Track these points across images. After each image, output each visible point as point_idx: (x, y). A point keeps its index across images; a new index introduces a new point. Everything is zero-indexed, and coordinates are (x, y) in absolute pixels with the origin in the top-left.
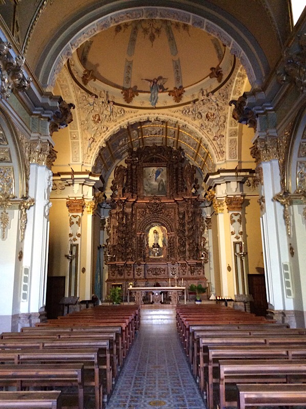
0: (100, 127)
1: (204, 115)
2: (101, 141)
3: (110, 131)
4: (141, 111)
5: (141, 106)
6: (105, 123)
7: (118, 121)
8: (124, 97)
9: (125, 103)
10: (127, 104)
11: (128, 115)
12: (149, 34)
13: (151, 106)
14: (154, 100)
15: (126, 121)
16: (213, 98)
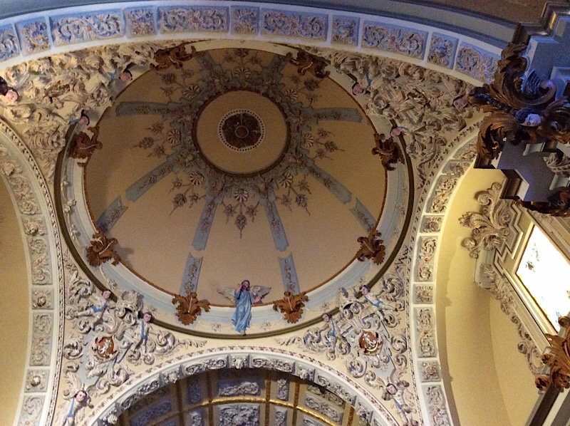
0: (110, 372)
1: (355, 341)
2: (106, 406)
3: (134, 384)
4: (212, 343)
5: (213, 332)
6: (125, 364)
7: (157, 362)
8: (177, 311)
9: (180, 325)
10: (183, 326)
11: (182, 351)
12: (235, 216)
13: (235, 332)
14: (242, 320)
15: (176, 364)
16: (370, 297)
